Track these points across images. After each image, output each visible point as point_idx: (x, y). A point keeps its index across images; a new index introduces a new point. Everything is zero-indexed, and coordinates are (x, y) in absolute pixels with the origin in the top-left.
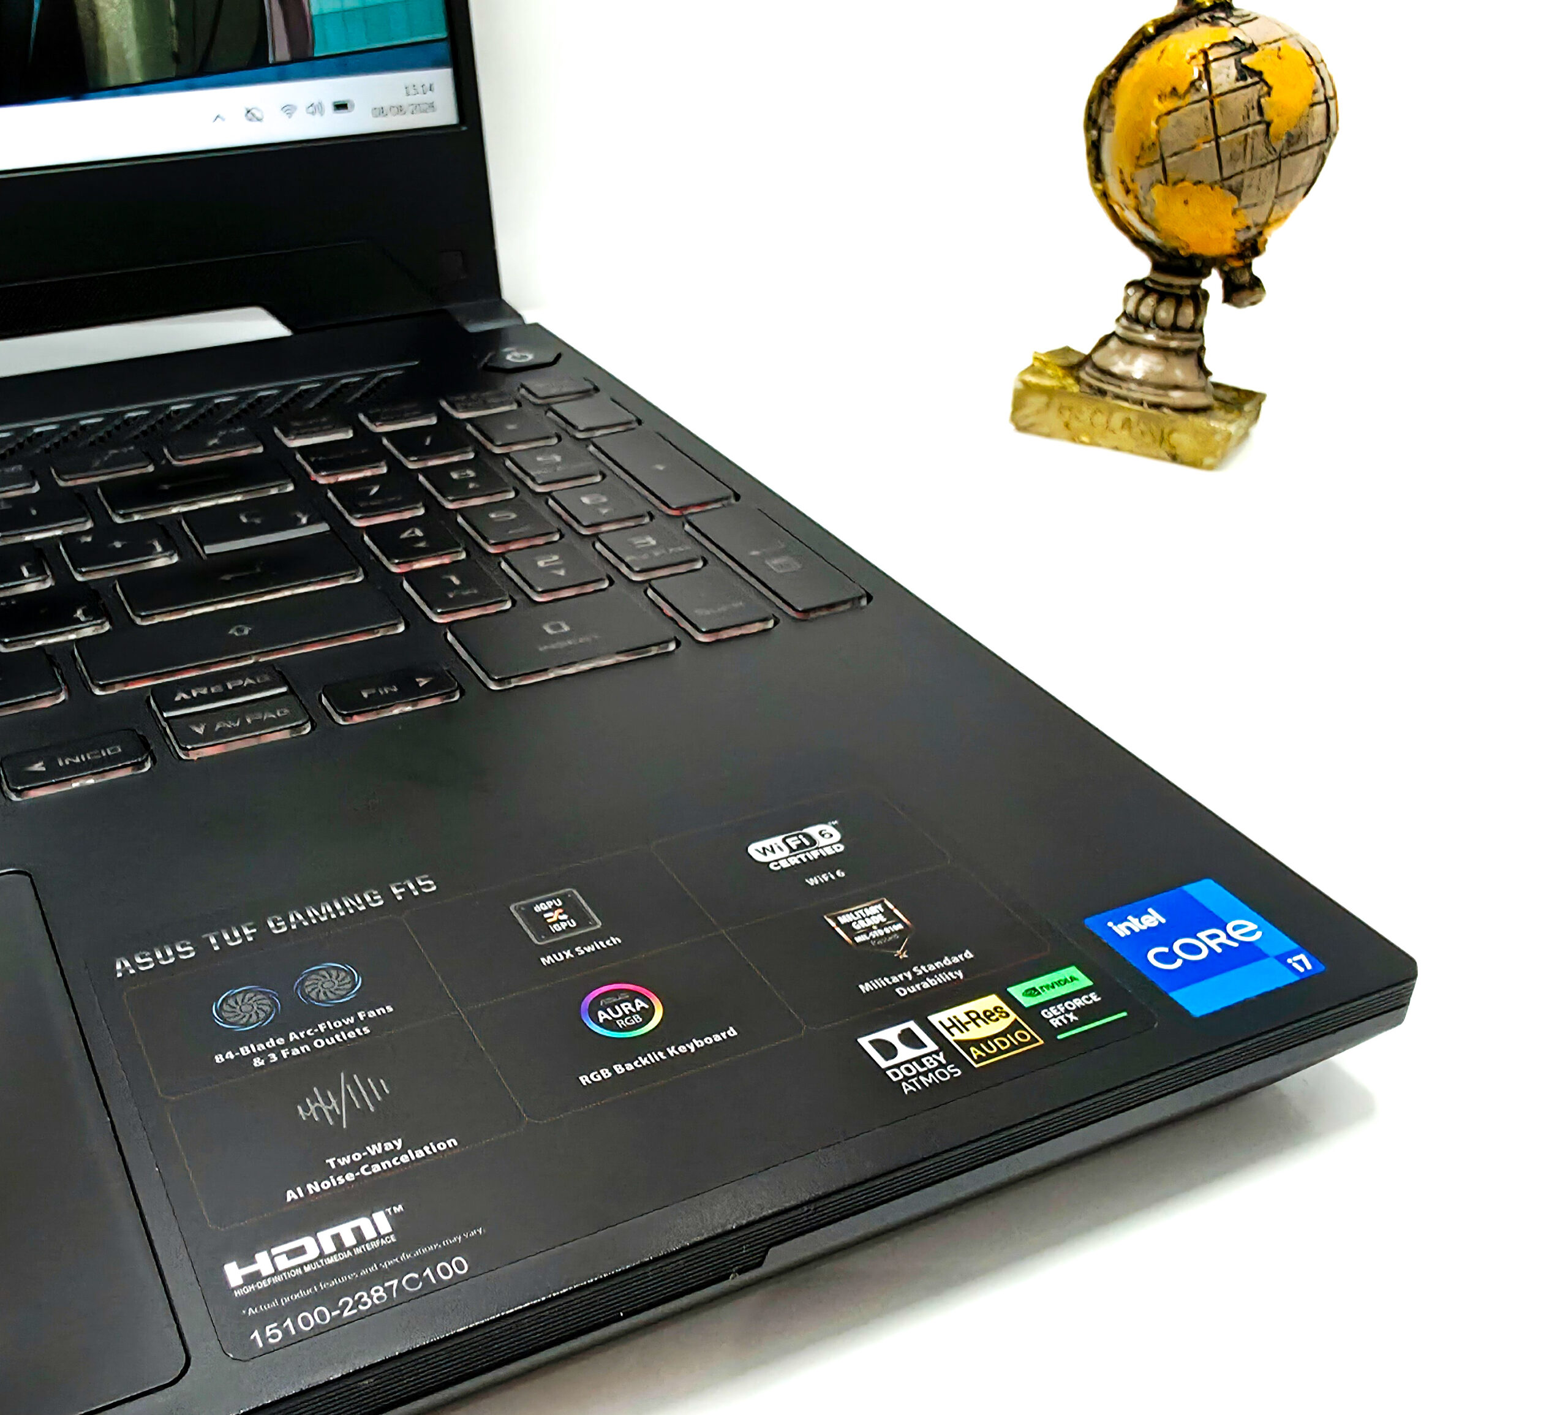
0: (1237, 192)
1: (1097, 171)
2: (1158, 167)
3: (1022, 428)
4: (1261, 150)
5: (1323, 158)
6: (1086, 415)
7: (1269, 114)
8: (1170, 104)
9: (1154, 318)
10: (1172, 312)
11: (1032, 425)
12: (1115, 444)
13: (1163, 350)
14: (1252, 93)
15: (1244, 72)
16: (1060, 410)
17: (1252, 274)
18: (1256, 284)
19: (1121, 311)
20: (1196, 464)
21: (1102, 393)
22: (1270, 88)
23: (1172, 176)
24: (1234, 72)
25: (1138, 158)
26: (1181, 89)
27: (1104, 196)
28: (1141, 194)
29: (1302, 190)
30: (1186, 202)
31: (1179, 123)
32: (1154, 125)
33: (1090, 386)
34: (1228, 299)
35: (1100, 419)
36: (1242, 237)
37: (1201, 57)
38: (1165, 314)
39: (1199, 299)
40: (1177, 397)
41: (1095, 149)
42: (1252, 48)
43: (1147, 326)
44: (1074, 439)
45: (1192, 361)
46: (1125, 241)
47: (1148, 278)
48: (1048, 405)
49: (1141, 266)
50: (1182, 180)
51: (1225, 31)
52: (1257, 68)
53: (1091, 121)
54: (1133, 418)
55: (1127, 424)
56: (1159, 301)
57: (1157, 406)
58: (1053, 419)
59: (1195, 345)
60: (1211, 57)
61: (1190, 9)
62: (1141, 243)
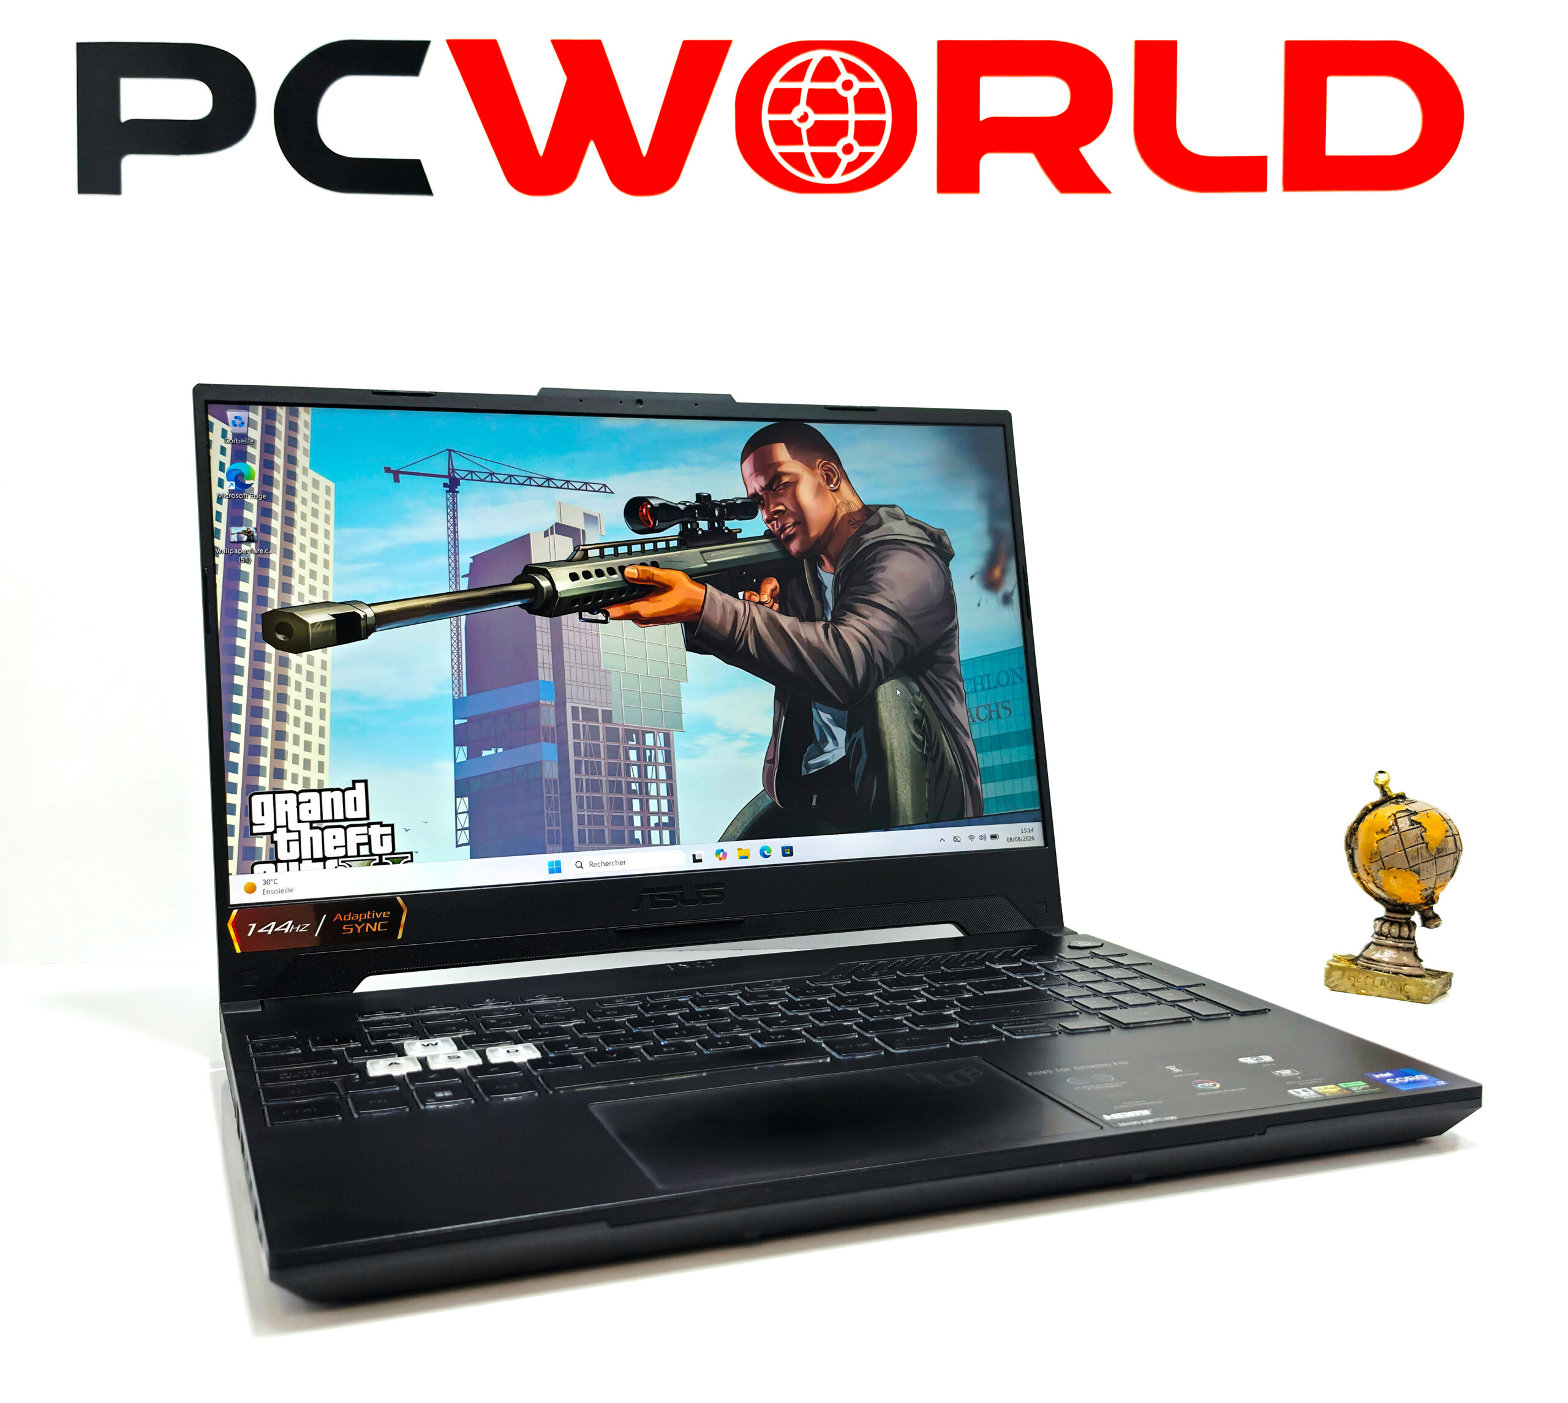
0: (1418, 873)
1: (1354, 868)
2: (1380, 862)
3: (1333, 989)
4: (1425, 855)
5: (1457, 861)
6: (1362, 979)
7: (1427, 839)
8: (1382, 836)
9: (1390, 934)
10: (1398, 929)
11: (1336, 986)
12: (1378, 993)
13: (1396, 948)
14: (1418, 831)
15: (1413, 822)
16: (1349, 978)
17: (1433, 913)
18: (1436, 917)
19: (1374, 931)
20: (1419, 1001)
21: (1370, 968)
22: (1426, 829)
23: (1388, 866)
24: (1408, 823)
25: (1370, 859)
26: (1386, 830)
27: (1359, 878)
28: (1374, 874)
29: (1449, 873)
31: (1387, 843)
32: (1376, 845)
33: (1363, 966)
34: (1424, 925)
35: (1370, 981)
36: (1425, 894)
37: (1393, 817)
38: (1395, 930)
39: (1411, 926)
40: (1406, 970)
41: (1351, 858)
42: (1415, 813)
43: (1387, 937)
44: (1358, 992)
45: (1411, 954)
46: (1372, 899)
47: (1386, 916)
48: (1343, 976)
49: (1381, 911)
50: (1392, 868)
51: (1402, 806)
52: (1419, 821)
53: (1348, 846)
54: (1385, 979)
55: (1383, 983)
56: (1391, 925)
57: (1397, 974)
58: (1346, 983)
59: (1412, 946)
60: (1397, 816)
61: (1387, 798)
62: (1378, 899)
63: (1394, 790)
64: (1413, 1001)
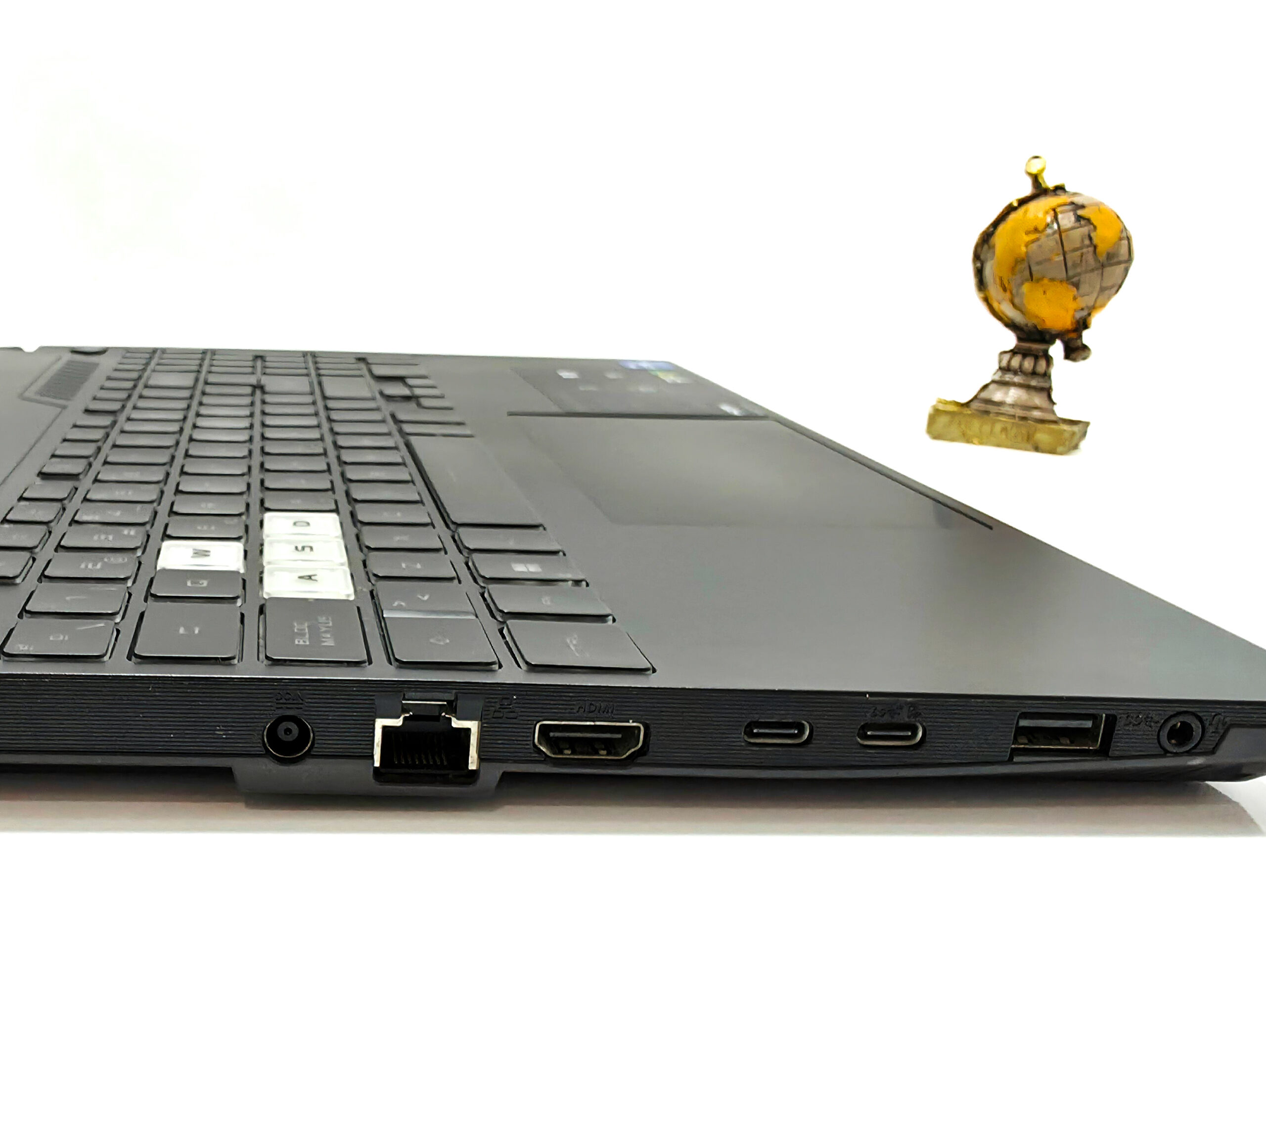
0: (1077, 285)
1: (981, 284)
2: (1027, 272)
3: (936, 437)
4: (1091, 262)
5: (1126, 271)
6: (976, 427)
7: (1096, 241)
8: (1033, 236)
9: (1020, 368)
10: (1032, 364)
11: (941, 433)
12: (997, 443)
13: (1027, 387)
14: (1085, 230)
15: (1079, 218)
16: (960, 424)
17: (1082, 342)
18: (1085, 348)
19: (997, 367)
20: (1052, 451)
21: (989, 413)
22: (1095, 227)
23: (1036, 278)
24: (1073, 219)
25: (1010, 270)
26: (1040, 229)
27: (986, 300)
28: (1014, 289)
29: (1116, 289)
30: (1045, 292)
31: (1040, 246)
32: (1022, 250)
33: (978, 411)
34: (1068, 356)
35: (986, 428)
36: (1079, 315)
37: (1052, 212)
38: (1028, 364)
39: (1049, 360)
40: (1036, 414)
41: (979, 273)
42: (1083, 207)
43: (1015, 373)
44: (969, 441)
45: (1045, 395)
46: (1000, 327)
47: (1015, 348)
48: (951, 423)
49: (1010, 340)
50: (1043, 279)
51: (1062, 199)
52: (1087, 217)
53: (977, 257)
54: (1009, 427)
55: (1004, 430)
56: (1023, 359)
57: (1024, 418)
58: (955, 430)
59: (1046, 385)
60: (1058, 210)
61: (1040, 191)
62: (1011, 325)
63: (1049, 182)
64: (1043, 451)
